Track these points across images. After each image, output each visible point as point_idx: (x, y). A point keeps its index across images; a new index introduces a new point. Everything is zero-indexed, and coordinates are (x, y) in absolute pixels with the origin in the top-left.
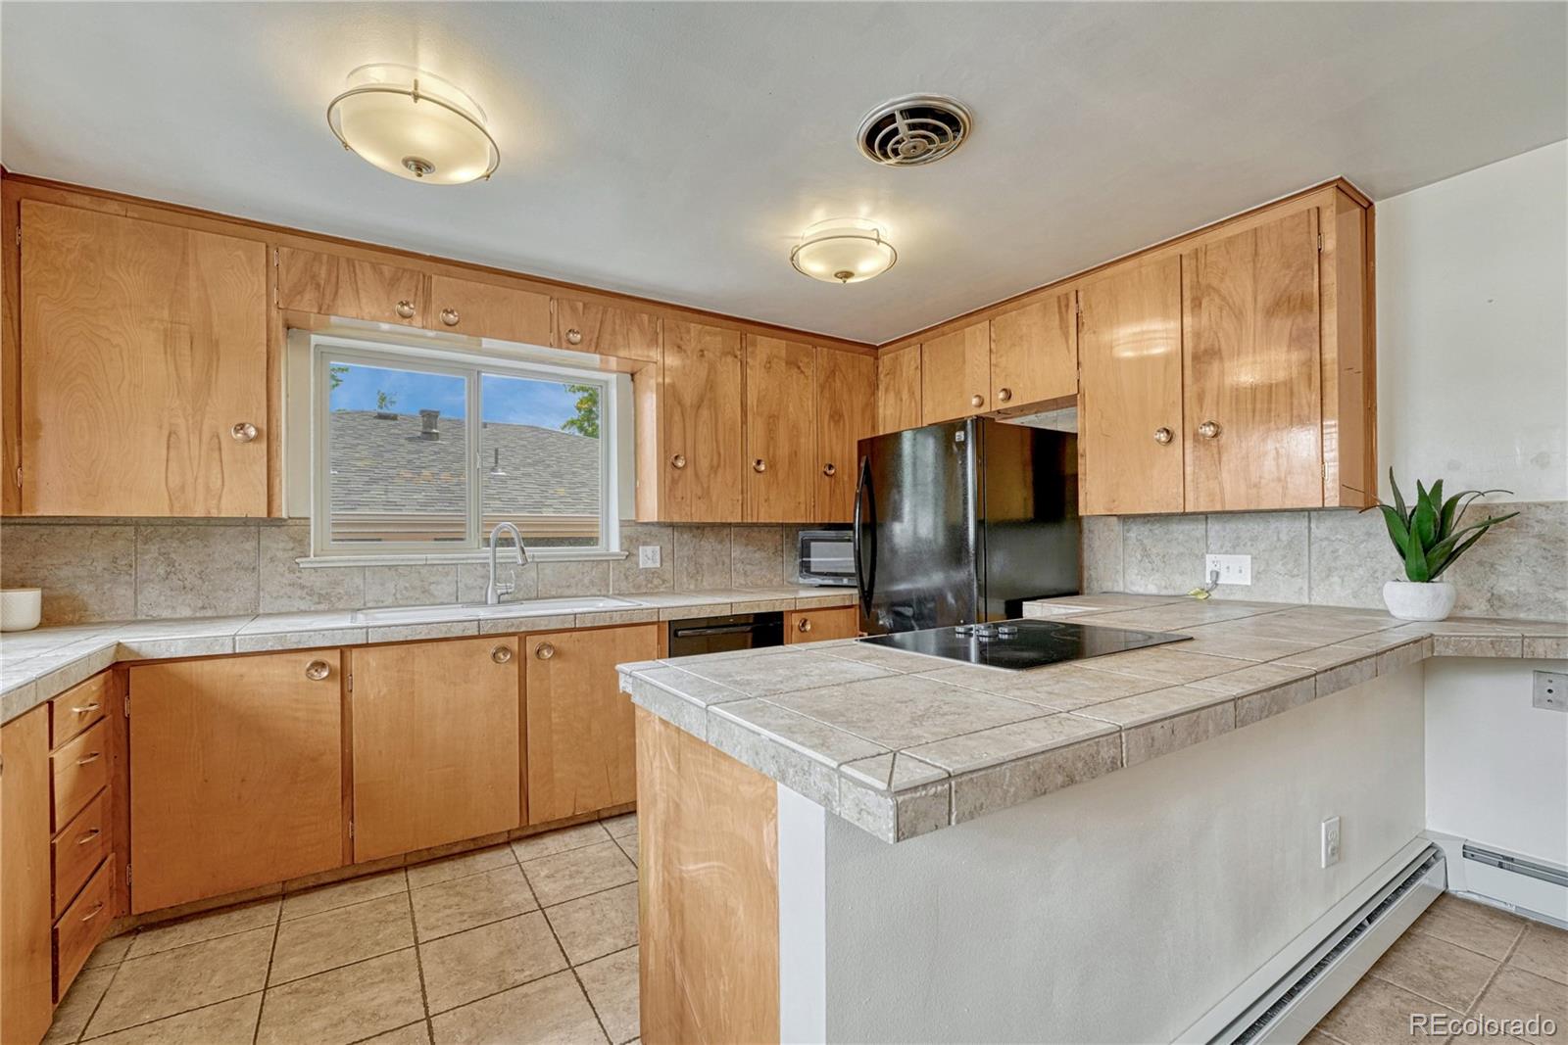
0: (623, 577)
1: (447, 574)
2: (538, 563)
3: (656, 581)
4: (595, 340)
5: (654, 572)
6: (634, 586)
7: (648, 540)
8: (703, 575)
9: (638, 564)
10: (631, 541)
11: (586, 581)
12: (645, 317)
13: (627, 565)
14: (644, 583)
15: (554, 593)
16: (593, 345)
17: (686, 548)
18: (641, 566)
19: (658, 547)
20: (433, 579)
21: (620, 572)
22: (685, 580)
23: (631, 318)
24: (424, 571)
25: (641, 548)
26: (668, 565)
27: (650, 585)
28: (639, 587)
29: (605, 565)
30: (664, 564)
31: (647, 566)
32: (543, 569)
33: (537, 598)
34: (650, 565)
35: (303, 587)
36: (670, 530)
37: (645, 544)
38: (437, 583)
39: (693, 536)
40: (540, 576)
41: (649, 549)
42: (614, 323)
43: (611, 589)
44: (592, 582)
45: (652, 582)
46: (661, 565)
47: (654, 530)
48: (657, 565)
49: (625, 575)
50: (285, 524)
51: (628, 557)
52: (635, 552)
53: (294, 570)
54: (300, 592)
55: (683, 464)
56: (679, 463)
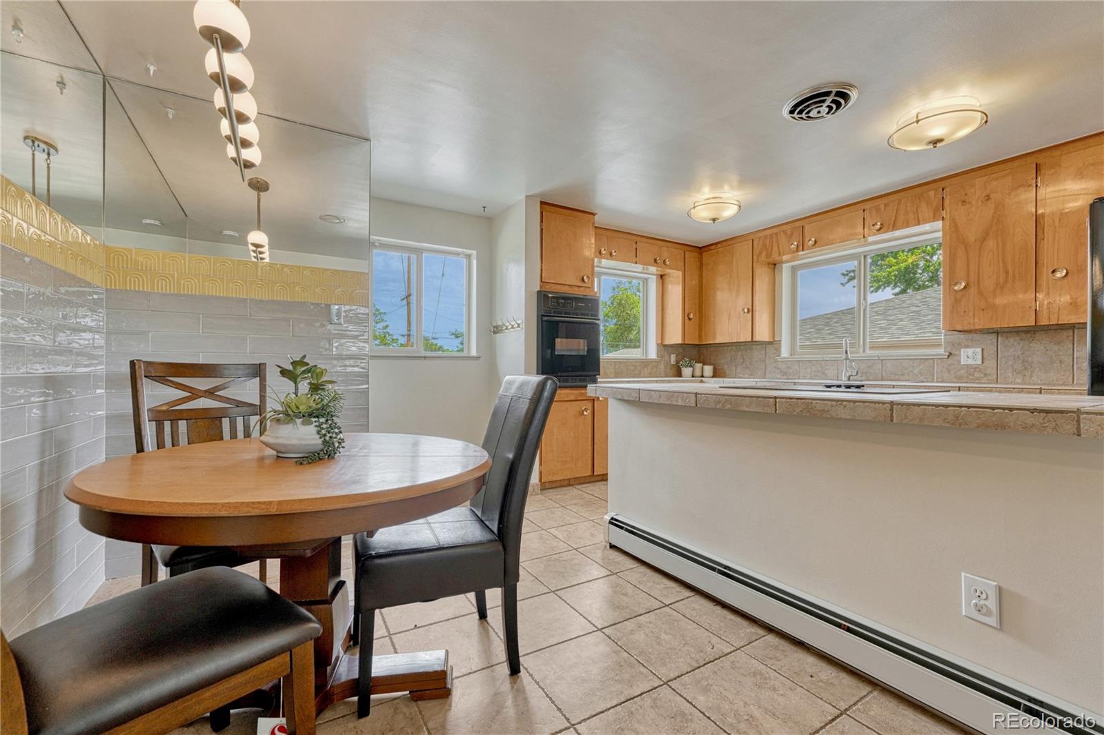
0: (944, 369)
1: (833, 365)
2: (882, 360)
3: (977, 375)
4: (892, 223)
5: (976, 368)
6: (956, 377)
7: (970, 344)
8: (1032, 372)
9: (959, 362)
10: (953, 345)
11: (916, 371)
12: (932, 193)
13: (949, 363)
14: (966, 375)
15: (892, 378)
16: (891, 227)
17: (1012, 350)
18: (962, 363)
19: (979, 350)
20: (827, 367)
21: (943, 367)
22: (1010, 375)
23: (919, 198)
24: (823, 363)
25: (962, 350)
26: (991, 363)
27: (971, 377)
28: (961, 378)
29: (931, 361)
30: (986, 362)
31: (968, 363)
32: (886, 364)
33: (882, 380)
34: (970, 362)
35: (778, 369)
36: (993, 337)
37: (967, 347)
38: (829, 369)
39: (1021, 339)
40: (884, 368)
41: (970, 351)
42: (907, 207)
43: (935, 378)
44: (921, 373)
45: (973, 375)
46: (983, 363)
47: (976, 336)
48: (979, 362)
49: (947, 369)
50: (774, 343)
51: (948, 357)
52: (956, 353)
53: (776, 361)
54: (778, 371)
55: (962, 287)
56: (956, 288)
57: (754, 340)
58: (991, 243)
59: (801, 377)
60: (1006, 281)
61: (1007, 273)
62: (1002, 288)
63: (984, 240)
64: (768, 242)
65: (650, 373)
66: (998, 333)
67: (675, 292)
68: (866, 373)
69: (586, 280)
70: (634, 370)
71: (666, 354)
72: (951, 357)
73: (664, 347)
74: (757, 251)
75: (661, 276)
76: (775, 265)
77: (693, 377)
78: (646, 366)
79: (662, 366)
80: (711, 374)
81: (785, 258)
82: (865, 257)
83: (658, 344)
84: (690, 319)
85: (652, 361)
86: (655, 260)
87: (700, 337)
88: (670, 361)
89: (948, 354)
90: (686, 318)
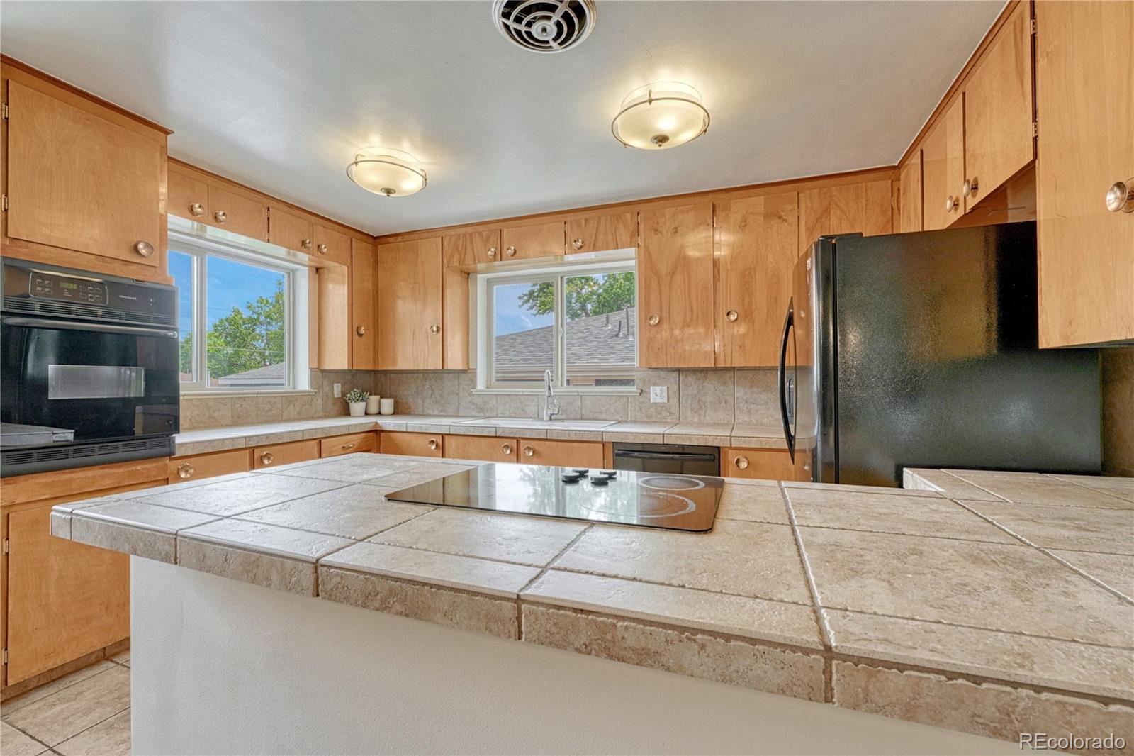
0: (638, 408)
1: (533, 400)
2: (581, 396)
3: (664, 413)
4: (593, 242)
5: (662, 406)
6: (646, 416)
7: (658, 381)
8: (706, 412)
9: (649, 399)
10: (644, 382)
11: (612, 409)
12: (628, 215)
13: (641, 400)
14: (654, 414)
15: (591, 416)
16: (592, 247)
17: (691, 388)
18: (652, 401)
19: (665, 388)
20: (527, 403)
21: (636, 404)
22: (690, 414)
23: (617, 220)
24: (522, 398)
25: (651, 387)
26: (674, 401)
27: (659, 416)
28: (651, 417)
29: (625, 399)
30: (671, 400)
31: (656, 401)
32: (585, 400)
33: (581, 419)
34: (658, 400)
35: (474, 404)
36: (675, 374)
37: (655, 384)
38: (529, 406)
39: (697, 379)
40: (583, 405)
41: (658, 388)
42: (606, 226)
43: (629, 417)
44: (616, 411)
45: (660, 414)
46: (668, 401)
47: (663, 374)
48: (665, 400)
49: (639, 407)
50: (467, 372)
51: (640, 394)
52: (647, 390)
53: (471, 395)
54: (473, 407)
55: (657, 322)
56: (652, 322)
57: (445, 368)
58: (678, 278)
59: (499, 415)
60: (692, 320)
61: (692, 310)
62: (688, 326)
63: (673, 274)
64: (460, 243)
65: (299, 413)
66: (679, 371)
67: (338, 295)
68: (566, 410)
69: (143, 251)
70: (270, 410)
71: (326, 383)
72: (642, 395)
73: (321, 374)
74: (447, 251)
75: (317, 269)
76: (469, 274)
77: (366, 414)
78: (291, 402)
79: (320, 401)
80: (392, 411)
81: (480, 266)
82: (562, 278)
83: (312, 370)
84: (360, 335)
85: (303, 394)
86: (303, 243)
87: (375, 360)
88: (333, 394)
89: (640, 391)
90: (355, 333)
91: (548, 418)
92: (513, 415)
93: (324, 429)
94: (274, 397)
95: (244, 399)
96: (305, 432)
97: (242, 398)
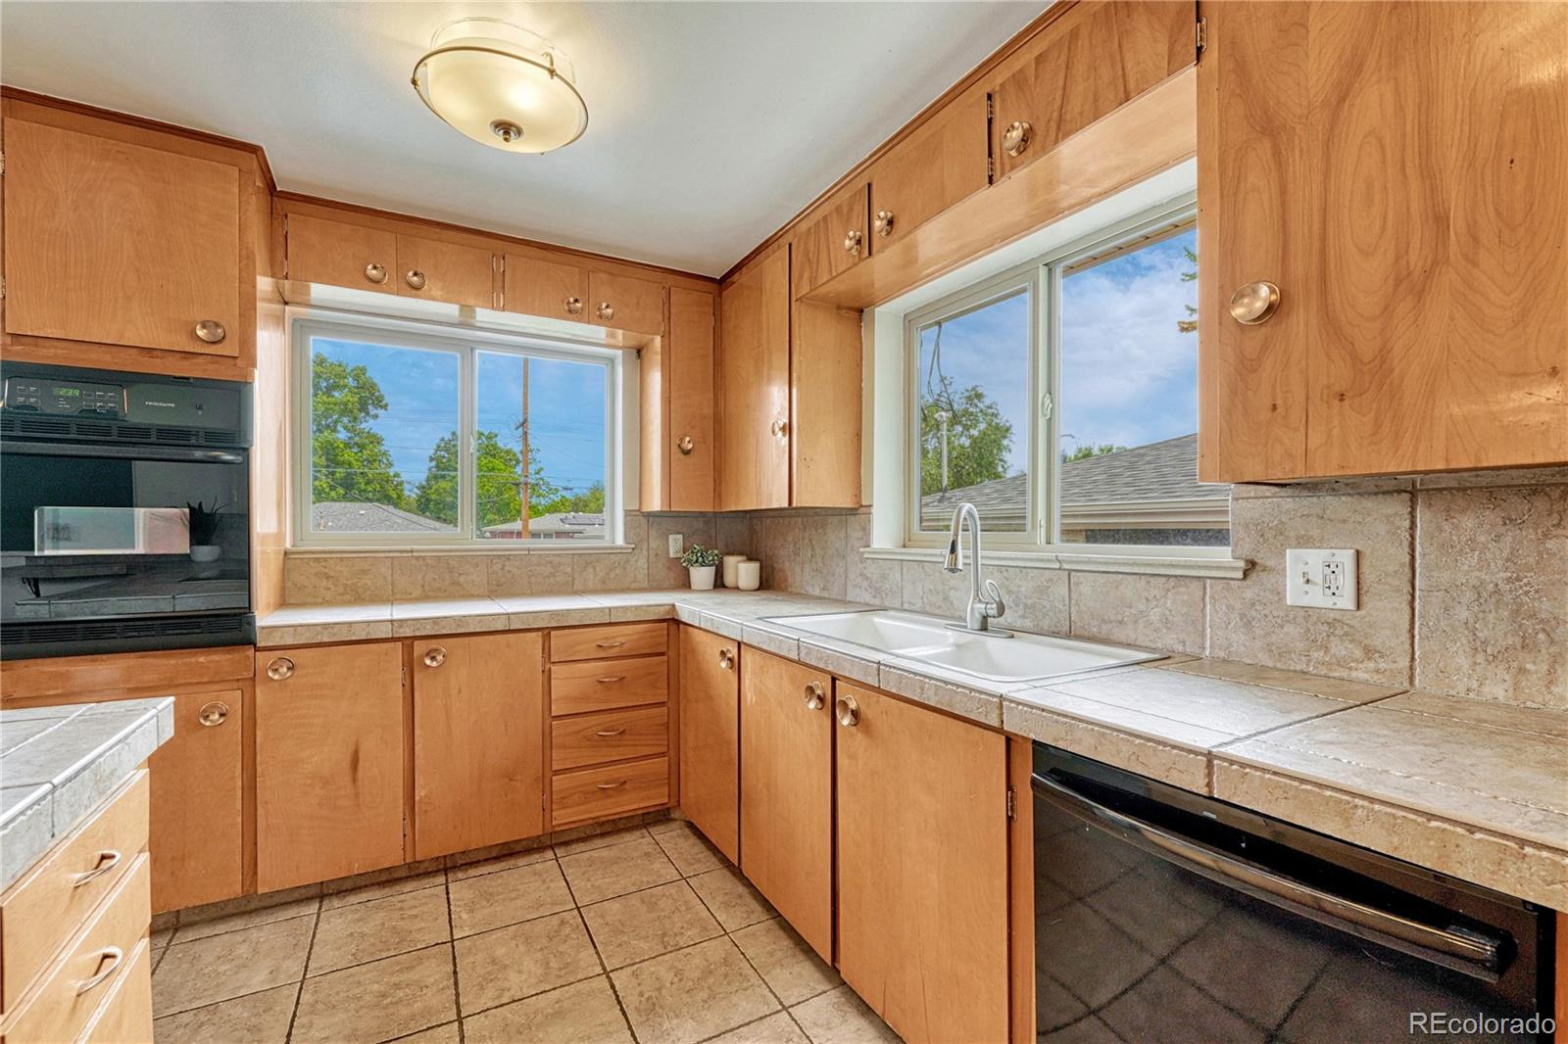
0: (1235, 618)
1: (965, 578)
2: (1070, 571)
3: (1339, 648)
4: (1055, 114)
5: (1333, 622)
6: (1269, 649)
7: (1315, 533)
9: (1280, 594)
10: (1261, 534)
11: (1155, 615)
13: (1248, 594)
14: (1300, 645)
15: (1093, 630)
16: (1055, 130)
17: (1470, 561)
18: (1290, 602)
19: (1346, 557)
20: (952, 584)
21: (1231, 608)
22: (1464, 662)
25: (1288, 551)
26: (1388, 609)
27: (1319, 656)
28: (1284, 653)
29: (1195, 586)
30: (1370, 603)
31: (1306, 601)
32: (1078, 584)
33: (1069, 636)
34: (1317, 598)
35: (866, 578)
36: (1397, 507)
37: (1304, 542)
38: (957, 589)
39: (1510, 522)
40: (1074, 596)
41: (1314, 558)
42: (1093, 46)
43: (1207, 644)
44: (1167, 623)
45: (1327, 649)
46: (1359, 606)
47: (1337, 505)
48: (1347, 601)
49: (1242, 616)
50: (856, 512)
51: (1246, 574)
52: (1271, 563)
53: (863, 560)
54: (865, 584)
55: (1260, 306)
56: (1238, 312)
57: (795, 504)
59: (906, 606)
62: (1420, 295)
63: (1347, 92)
64: (812, 247)
65: (604, 582)
66: (1413, 494)
68: (1033, 606)
70: (553, 575)
71: (654, 533)
72: (1253, 576)
74: (796, 272)
75: (635, 350)
76: (862, 311)
78: (588, 564)
79: (642, 563)
80: (756, 584)
83: (632, 512)
84: (687, 453)
87: (719, 495)
88: (668, 553)
89: (1242, 564)
90: (674, 448)
91: (977, 625)
92: (928, 608)
93: (553, 614)
94: (559, 555)
95: (508, 557)
96: (512, 617)
97: (504, 556)
